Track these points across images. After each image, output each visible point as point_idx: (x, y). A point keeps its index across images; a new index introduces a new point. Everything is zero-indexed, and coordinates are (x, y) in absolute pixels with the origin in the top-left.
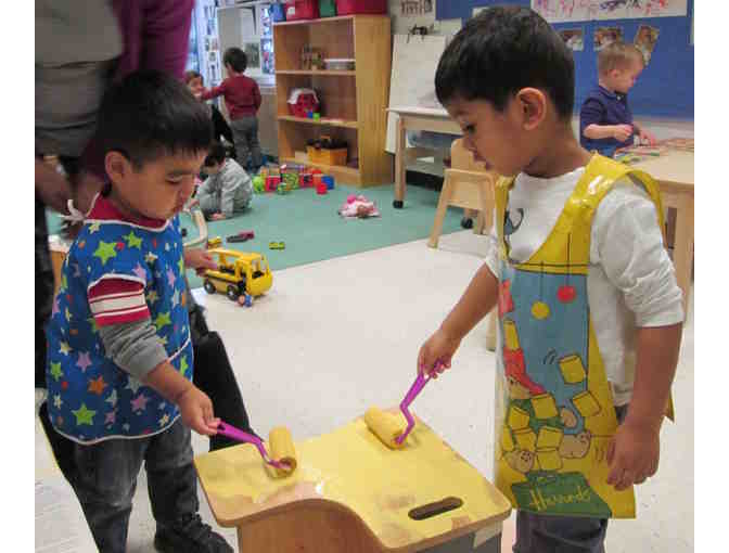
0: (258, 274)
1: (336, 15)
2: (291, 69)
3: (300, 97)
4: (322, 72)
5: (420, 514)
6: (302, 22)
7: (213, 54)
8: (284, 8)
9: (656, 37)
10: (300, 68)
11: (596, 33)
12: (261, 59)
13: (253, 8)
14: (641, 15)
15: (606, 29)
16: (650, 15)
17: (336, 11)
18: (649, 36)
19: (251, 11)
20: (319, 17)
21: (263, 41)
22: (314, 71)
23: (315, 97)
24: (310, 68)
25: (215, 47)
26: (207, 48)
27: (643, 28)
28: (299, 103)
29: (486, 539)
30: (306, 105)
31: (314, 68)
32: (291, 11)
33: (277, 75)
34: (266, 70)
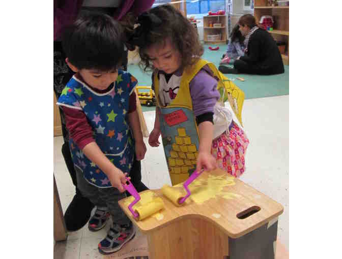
2: (261, 5)
3: (264, 20)
4: (277, 7)
10: (267, 6)
12: (251, 1)
22: (273, 6)
23: (272, 20)
24: (271, 6)
28: (264, 23)
30: (267, 23)
31: (273, 5)
33: (255, 9)
34: (252, 7)
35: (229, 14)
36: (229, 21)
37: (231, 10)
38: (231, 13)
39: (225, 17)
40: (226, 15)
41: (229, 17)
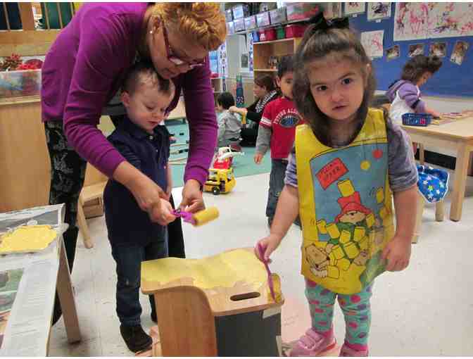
0: (229, 180)
1: (286, 38)
2: (262, 68)
5: (235, 298)
6: (268, 42)
7: (224, 60)
8: (259, 34)
9: (466, 48)
10: (267, 68)
11: (431, 46)
12: (249, 62)
13: (245, 35)
14: (458, 35)
15: (436, 43)
16: (463, 35)
17: (285, 35)
18: (462, 47)
19: (244, 37)
20: (277, 39)
21: (250, 53)
24: (272, 68)
25: (225, 57)
26: (221, 57)
27: (459, 43)
29: (269, 315)
32: (263, 36)
33: (255, 72)
34: (251, 69)
35: (224, 77)
36: (224, 84)
37: (226, 72)
38: (226, 76)
39: (219, 80)
40: (220, 78)
41: (224, 80)
